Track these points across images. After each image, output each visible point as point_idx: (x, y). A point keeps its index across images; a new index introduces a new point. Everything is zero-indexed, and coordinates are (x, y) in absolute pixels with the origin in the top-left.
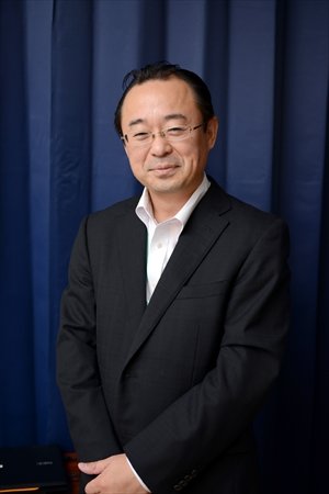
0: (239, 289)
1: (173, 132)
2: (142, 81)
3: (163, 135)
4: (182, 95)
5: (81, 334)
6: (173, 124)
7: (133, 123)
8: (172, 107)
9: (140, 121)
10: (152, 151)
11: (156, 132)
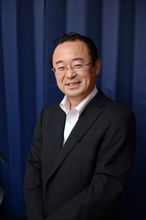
0: (104, 145)
1: (77, 67)
2: (62, 42)
3: (72, 68)
4: (81, 49)
5: (36, 165)
6: (77, 63)
7: (57, 63)
8: (76, 54)
9: (61, 62)
10: (66, 76)
11: (69, 66)
